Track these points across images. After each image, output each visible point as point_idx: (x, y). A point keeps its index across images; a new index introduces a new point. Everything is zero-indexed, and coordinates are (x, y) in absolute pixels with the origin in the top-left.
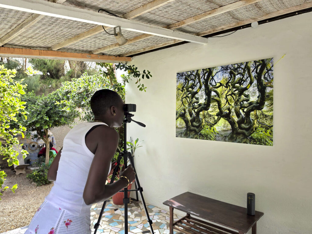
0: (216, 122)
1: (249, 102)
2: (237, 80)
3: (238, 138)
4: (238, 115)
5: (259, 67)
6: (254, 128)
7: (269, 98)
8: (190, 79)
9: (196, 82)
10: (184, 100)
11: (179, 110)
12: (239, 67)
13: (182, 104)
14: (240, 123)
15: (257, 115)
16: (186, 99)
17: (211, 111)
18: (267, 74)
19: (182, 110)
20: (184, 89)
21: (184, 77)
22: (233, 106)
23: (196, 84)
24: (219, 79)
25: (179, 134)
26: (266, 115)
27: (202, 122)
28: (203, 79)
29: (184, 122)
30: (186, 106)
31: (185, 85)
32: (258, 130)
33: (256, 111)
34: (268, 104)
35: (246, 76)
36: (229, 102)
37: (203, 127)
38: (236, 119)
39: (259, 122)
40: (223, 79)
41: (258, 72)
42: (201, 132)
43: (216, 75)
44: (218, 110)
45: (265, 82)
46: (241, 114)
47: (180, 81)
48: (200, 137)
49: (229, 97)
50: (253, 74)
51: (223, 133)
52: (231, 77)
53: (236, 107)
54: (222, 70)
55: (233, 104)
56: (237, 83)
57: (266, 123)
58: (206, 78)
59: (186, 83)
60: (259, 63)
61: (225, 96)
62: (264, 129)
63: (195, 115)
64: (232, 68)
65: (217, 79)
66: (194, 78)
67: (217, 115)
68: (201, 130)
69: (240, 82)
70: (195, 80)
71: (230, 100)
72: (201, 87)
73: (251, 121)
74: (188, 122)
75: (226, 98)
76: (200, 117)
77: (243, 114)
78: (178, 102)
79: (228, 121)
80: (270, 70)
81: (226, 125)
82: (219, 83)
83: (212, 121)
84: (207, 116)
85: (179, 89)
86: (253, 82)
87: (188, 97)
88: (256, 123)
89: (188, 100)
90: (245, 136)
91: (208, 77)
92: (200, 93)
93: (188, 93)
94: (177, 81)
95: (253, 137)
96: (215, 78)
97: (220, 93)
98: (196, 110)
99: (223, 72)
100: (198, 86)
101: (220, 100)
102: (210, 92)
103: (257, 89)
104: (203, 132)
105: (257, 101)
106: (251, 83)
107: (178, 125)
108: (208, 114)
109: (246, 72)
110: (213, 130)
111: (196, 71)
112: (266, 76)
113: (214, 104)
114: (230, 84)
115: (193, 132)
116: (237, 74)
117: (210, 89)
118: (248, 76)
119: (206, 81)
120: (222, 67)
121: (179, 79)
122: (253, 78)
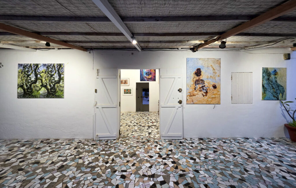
0: (40, 89)
1: (55, 80)
3: (50, 96)
6: (56, 91)
7: (62, 79)
8: (26, 68)
9: (30, 70)
10: (23, 78)
11: (19, 83)
12: (51, 65)
13: (21, 80)
14: (51, 89)
15: (58, 86)
17: (38, 84)
19: (21, 84)
20: (23, 73)
21: (23, 66)
24: (42, 69)
25: (19, 97)
26: (61, 86)
27: (33, 89)
28: (33, 68)
29: (23, 90)
30: (24, 81)
32: (58, 92)
33: (58, 84)
34: (62, 82)
35: (53, 70)
37: (33, 92)
38: (49, 88)
40: (44, 70)
41: (58, 68)
43: (40, 67)
44: (41, 84)
45: (61, 73)
46: (51, 85)
48: (32, 97)
49: (46, 78)
50: (56, 69)
51: (43, 94)
52: (47, 69)
55: (48, 81)
57: (61, 89)
58: (35, 68)
59: (24, 70)
60: (58, 65)
61: (44, 77)
62: (60, 91)
63: (29, 86)
64: (48, 65)
67: (41, 86)
69: (51, 71)
70: (29, 68)
71: (47, 79)
72: (33, 72)
73: (55, 88)
74: (25, 90)
76: (32, 87)
77: (52, 85)
78: (19, 79)
79: (46, 88)
80: (63, 68)
81: (45, 90)
82: (42, 71)
83: (38, 89)
85: (20, 72)
88: (57, 89)
89: (25, 78)
90: (53, 95)
92: (32, 75)
93: (25, 75)
94: (18, 68)
95: (56, 95)
96: (40, 69)
97: (42, 76)
98: (30, 84)
99: (43, 67)
100: (31, 72)
101: (42, 79)
102: (37, 75)
103: (58, 75)
104: (33, 94)
105: (58, 80)
106: (55, 72)
107: (19, 91)
108: (36, 85)
109: (54, 68)
110: (39, 93)
111: (30, 64)
112: (61, 70)
113: (39, 81)
114: (47, 72)
115: (28, 94)
116: (50, 68)
119: (35, 70)
120: (43, 64)
121: (20, 67)
122: (56, 70)
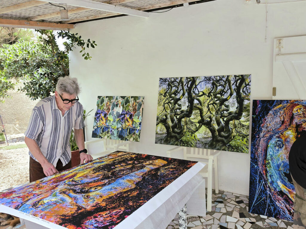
0: (197, 129)
1: (229, 112)
2: (219, 91)
3: (217, 145)
4: (218, 123)
5: (239, 81)
6: (232, 136)
7: (246, 110)
8: (173, 86)
9: (179, 89)
10: (166, 105)
11: (160, 115)
12: (221, 79)
13: (164, 110)
14: (220, 131)
15: (235, 124)
16: (168, 105)
17: (193, 118)
18: (245, 88)
19: (163, 116)
20: (166, 95)
21: (167, 83)
22: (214, 115)
23: (180, 91)
24: (202, 88)
25: (159, 140)
26: (243, 125)
27: (184, 129)
28: (186, 86)
29: (165, 128)
30: (168, 112)
31: (168, 91)
32: (236, 138)
33: (235, 121)
34: (246, 115)
35: (227, 88)
36: (210, 110)
37: (184, 133)
38: (216, 127)
39: (236, 131)
40: (206, 89)
41: (237, 85)
42: (182, 138)
43: (199, 85)
44: (200, 118)
45: (243, 95)
46: (221, 122)
47: (163, 86)
48: (180, 143)
49: (211, 106)
50: (233, 87)
51: (203, 140)
52: (214, 88)
53: (217, 116)
54: (205, 80)
55: (214, 113)
56: (219, 94)
57: (243, 132)
58: (189, 86)
59: (169, 89)
60: (238, 78)
61: (207, 105)
62: (241, 137)
63: (177, 121)
64: (215, 79)
65: (200, 88)
66: (177, 85)
67: (199, 122)
68: (182, 137)
69: (222, 93)
70: (178, 86)
71: (212, 109)
72: (184, 95)
73: (230, 130)
74: (170, 128)
75: (208, 107)
76: (182, 124)
77: (223, 123)
78: (159, 107)
79: (209, 128)
80: (248, 85)
81: (207, 132)
82: (202, 93)
83: (193, 128)
84: (189, 123)
85: (161, 95)
86: (233, 94)
87: (171, 103)
88: (234, 131)
89: (171, 106)
90: (224, 144)
91: (192, 85)
92: (183, 100)
93: (171, 99)
94: (160, 86)
95: (231, 145)
96: (198, 87)
97: (202, 102)
98: (178, 117)
99: (205, 82)
100: (181, 93)
101: (202, 108)
102: (193, 100)
103: (236, 101)
104: (184, 138)
105: (236, 111)
106: (231, 95)
107: (158, 130)
108: (190, 121)
109: (227, 85)
110: (195, 137)
111: (180, 79)
112: (244, 90)
113: (196, 112)
114: (212, 94)
115: (174, 138)
116: (219, 86)
117: (193, 97)
118: (229, 88)
119: (190, 89)
120: (205, 77)
121: (162, 84)
122: (233, 90)
